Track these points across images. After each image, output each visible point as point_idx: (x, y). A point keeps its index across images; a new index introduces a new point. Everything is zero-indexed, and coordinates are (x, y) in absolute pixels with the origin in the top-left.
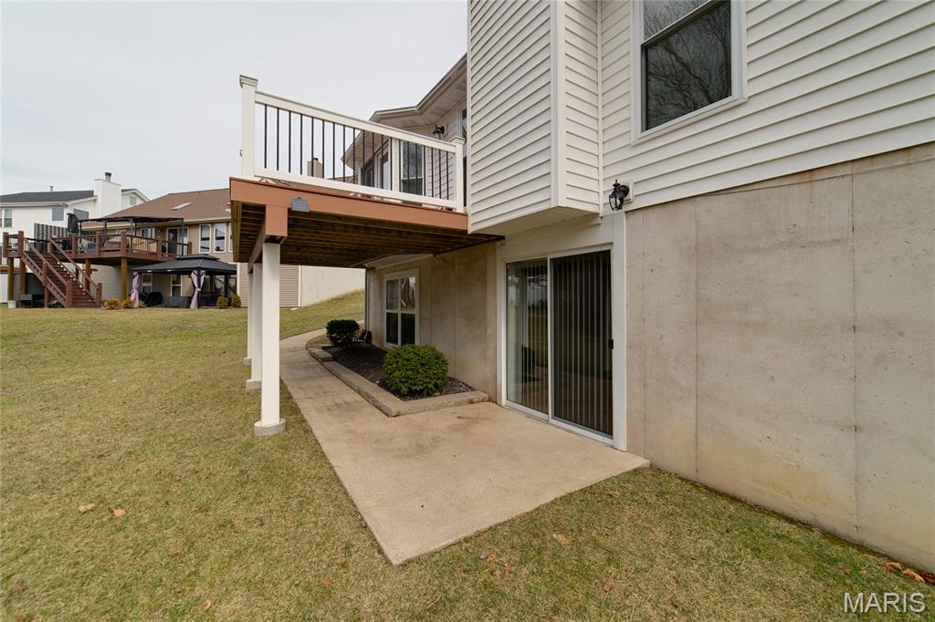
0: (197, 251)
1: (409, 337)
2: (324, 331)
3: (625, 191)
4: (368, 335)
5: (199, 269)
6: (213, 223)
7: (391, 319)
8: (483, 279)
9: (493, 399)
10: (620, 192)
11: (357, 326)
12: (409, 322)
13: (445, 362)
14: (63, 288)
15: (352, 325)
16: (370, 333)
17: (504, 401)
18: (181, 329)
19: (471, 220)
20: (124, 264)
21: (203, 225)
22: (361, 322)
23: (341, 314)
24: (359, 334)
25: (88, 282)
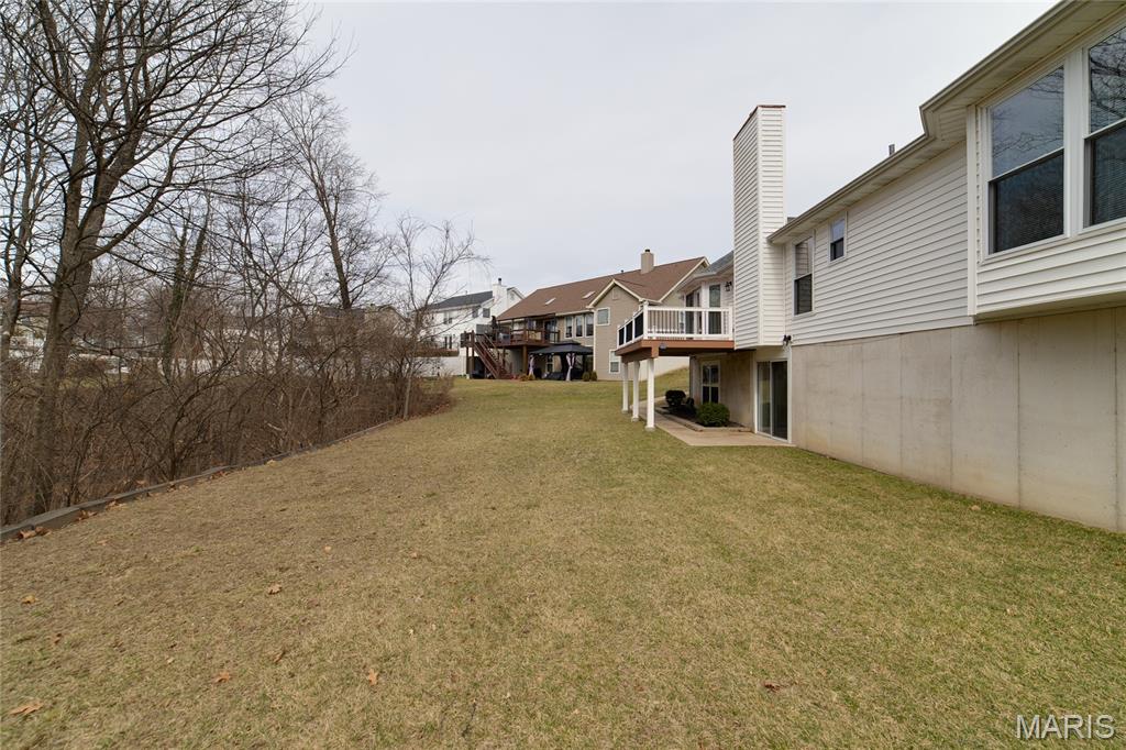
0: (564, 338)
1: (715, 399)
2: (664, 397)
3: (789, 338)
4: (691, 401)
5: (571, 353)
6: (574, 315)
7: (706, 389)
8: (749, 368)
9: (752, 431)
10: (787, 339)
11: (684, 395)
12: (715, 391)
13: (727, 411)
14: (495, 366)
15: (680, 394)
16: (693, 401)
17: (756, 431)
18: (574, 394)
19: (736, 343)
20: (525, 350)
21: (568, 317)
22: (687, 393)
23: (675, 385)
24: (685, 399)
25: (504, 361)
